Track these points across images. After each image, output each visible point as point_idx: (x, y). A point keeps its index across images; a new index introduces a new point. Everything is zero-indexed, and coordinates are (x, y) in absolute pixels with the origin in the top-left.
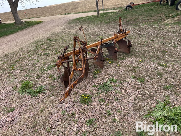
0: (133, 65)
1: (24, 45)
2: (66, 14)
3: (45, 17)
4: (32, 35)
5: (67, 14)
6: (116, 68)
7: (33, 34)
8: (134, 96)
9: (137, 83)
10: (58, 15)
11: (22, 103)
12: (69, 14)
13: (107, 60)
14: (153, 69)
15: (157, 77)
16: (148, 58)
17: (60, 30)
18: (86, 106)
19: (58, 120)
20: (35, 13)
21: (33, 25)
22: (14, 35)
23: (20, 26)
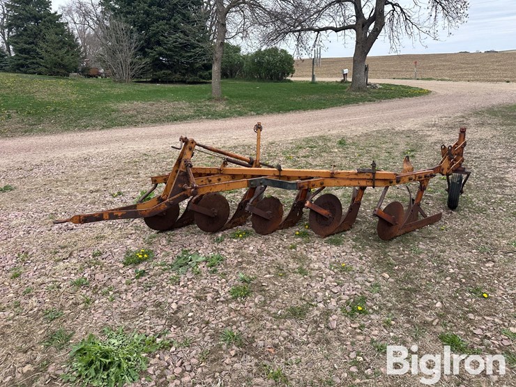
4: (341, 120)
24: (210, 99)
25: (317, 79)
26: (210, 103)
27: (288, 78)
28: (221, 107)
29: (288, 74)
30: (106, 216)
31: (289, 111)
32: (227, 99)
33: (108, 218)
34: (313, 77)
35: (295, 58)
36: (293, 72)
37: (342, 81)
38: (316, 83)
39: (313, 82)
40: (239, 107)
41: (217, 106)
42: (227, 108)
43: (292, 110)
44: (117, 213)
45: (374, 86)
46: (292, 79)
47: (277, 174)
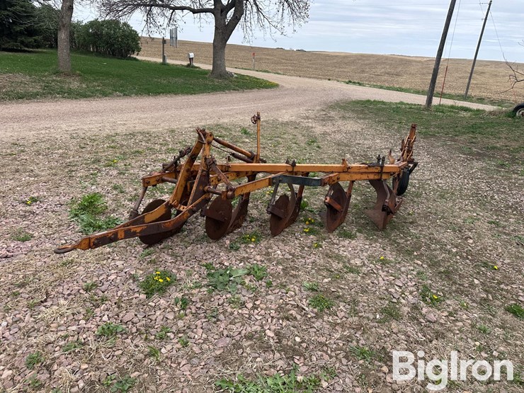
0: (352, 262)
1: (186, 126)
2: (350, 82)
3: (293, 77)
4: (223, 109)
5: (354, 83)
6: (306, 248)
7: (226, 108)
8: (259, 328)
9: (304, 304)
10: (329, 80)
11: (54, 234)
12: (358, 83)
13: (307, 222)
14: (390, 293)
15: (371, 317)
16: (416, 261)
17: (293, 119)
18: (143, 296)
19: (69, 295)
20: (283, 61)
21: (248, 88)
22: (190, 97)
23: (217, 82)
24: (57, 73)
25: (168, 61)
26: (59, 79)
27: (134, 56)
28: (75, 84)
29: (133, 52)
30: (121, 234)
31: (159, 93)
32: (80, 75)
33: (123, 236)
34: (164, 58)
35: (140, 35)
36: (139, 50)
37: (188, 65)
38: (168, 65)
39: (164, 63)
40: (99, 86)
41: (70, 83)
42: (84, 86)
43: (163, 93)
44: (134, 230)
45: (231, 75)
46: (138, 57)
47: (290, 170)
